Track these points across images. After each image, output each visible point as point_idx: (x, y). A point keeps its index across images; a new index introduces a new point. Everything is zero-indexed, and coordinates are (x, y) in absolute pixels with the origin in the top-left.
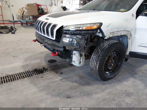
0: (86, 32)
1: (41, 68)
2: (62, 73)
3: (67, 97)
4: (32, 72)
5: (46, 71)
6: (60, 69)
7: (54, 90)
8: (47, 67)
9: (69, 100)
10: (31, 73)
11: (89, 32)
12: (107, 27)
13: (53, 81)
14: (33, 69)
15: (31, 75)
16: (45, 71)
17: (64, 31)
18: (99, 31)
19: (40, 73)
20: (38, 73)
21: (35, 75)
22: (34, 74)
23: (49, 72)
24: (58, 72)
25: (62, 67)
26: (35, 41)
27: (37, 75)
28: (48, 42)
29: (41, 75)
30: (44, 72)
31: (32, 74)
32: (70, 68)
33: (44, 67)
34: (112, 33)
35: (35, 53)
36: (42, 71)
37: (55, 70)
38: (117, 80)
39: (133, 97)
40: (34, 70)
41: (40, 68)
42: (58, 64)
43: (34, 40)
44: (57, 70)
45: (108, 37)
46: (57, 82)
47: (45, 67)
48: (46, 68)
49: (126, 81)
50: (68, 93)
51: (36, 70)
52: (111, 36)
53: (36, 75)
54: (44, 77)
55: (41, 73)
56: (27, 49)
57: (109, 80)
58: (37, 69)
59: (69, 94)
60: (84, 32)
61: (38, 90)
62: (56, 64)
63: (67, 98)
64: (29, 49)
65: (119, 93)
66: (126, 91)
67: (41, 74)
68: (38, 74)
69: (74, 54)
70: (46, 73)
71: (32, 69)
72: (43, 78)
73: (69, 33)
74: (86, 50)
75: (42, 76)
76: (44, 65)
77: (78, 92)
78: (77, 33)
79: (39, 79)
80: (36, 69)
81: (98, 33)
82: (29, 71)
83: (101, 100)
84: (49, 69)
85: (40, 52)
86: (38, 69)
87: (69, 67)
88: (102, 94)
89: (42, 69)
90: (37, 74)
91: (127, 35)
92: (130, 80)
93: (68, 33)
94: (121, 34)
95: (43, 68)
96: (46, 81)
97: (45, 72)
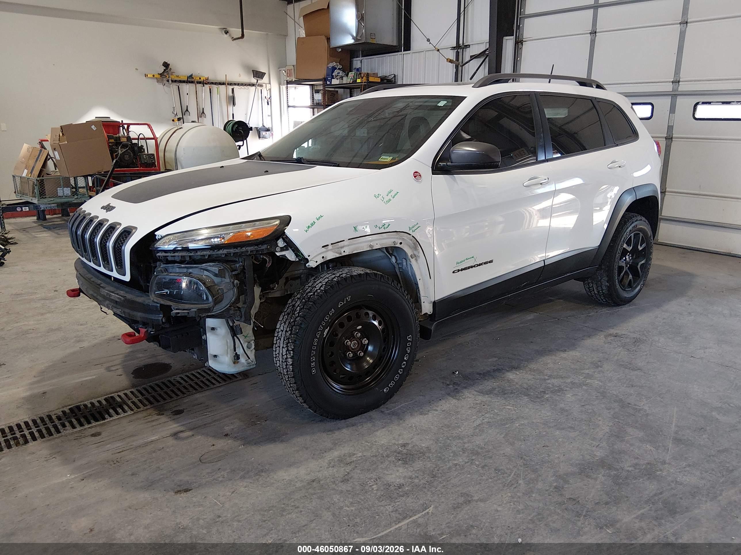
0: (232, 251)
1: (99, 402)
2: (178, 412)
3: (179, 489)
4: (59, 418)
5: (118, 409)
6: (175, 397)
7: (132, 475)
8: (123, 396)
9: (182, 498)
10: (57, 422)
11: (244, 249)
12: (309, 227)
13: (135, 444)
14: (66, 409)
15: (53, 430)
16: (111, 411)
17: (158, 254)
18: (281, 243)
19: (92, 421)
20: (82, 420)
21: (69, 430)
22: (67, 424)
23: (130, 412)
24: (166, 410)
25: (186, 388)
26: (74, 293)
27: (79, 428)
28: (110, 295)
29: (95, 426)
30: (106, 416)
31: (60, 427)
32: (221, 389)
33: (112, 397)
34: (330, 247)
35: (85, 344)
36: (100, 413)
37: (156, 404)
38: (389, 414)
39: (418, 464)
40: (68, 411)
41: (94, 401)
42: (172, 379)
43: (73, 290)
44: (162, 402)
45: (320, 261)
46: (153, 445)
47: (115, 395)
48: (118, 399)
49: (421, 414)
50: (184, 477)
51: (76, 410)
52: (331, 255)
53: (74, 427)
54: (103, 434)
55: (96, 420)
56: (51, 330)
57: (356, 418)
58: (82, 407)
59: (188, 478)
60: (225, 251)
61: (75, 478)
62: (165, 381)
63: (178, 492)
64: (59, 329)
65: (373, 456)
66: (404, 445)
67: (94, 424)
68: (81, 425)
69: (213, 329)
70: (116, 417)
71: (63, 407)
72: (98, 438)
73: (178, 259)
74: (243, 313)
75: (98, 430)
76: (114, 390)
77: (224, 470)
78: (204, 256)
79: (84, 440)
80: (78, 407)
81: (278, 249)
82: (50, 417)
83: (298, 485)
84: (129, 402)
85: (109, 335)
86: (85, 406)
87: (218, 385)
88: (313, 465)
89: (104, 402)
90: (77, 426)
91: (398, 245)
92: (439, 409)
93: (173, 259)
94: (371, 246)
95: (106, 399)
96: (108, 446)
97: (111, 416)
